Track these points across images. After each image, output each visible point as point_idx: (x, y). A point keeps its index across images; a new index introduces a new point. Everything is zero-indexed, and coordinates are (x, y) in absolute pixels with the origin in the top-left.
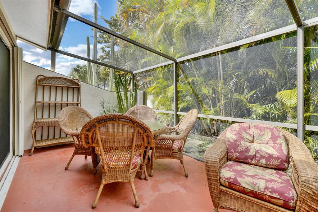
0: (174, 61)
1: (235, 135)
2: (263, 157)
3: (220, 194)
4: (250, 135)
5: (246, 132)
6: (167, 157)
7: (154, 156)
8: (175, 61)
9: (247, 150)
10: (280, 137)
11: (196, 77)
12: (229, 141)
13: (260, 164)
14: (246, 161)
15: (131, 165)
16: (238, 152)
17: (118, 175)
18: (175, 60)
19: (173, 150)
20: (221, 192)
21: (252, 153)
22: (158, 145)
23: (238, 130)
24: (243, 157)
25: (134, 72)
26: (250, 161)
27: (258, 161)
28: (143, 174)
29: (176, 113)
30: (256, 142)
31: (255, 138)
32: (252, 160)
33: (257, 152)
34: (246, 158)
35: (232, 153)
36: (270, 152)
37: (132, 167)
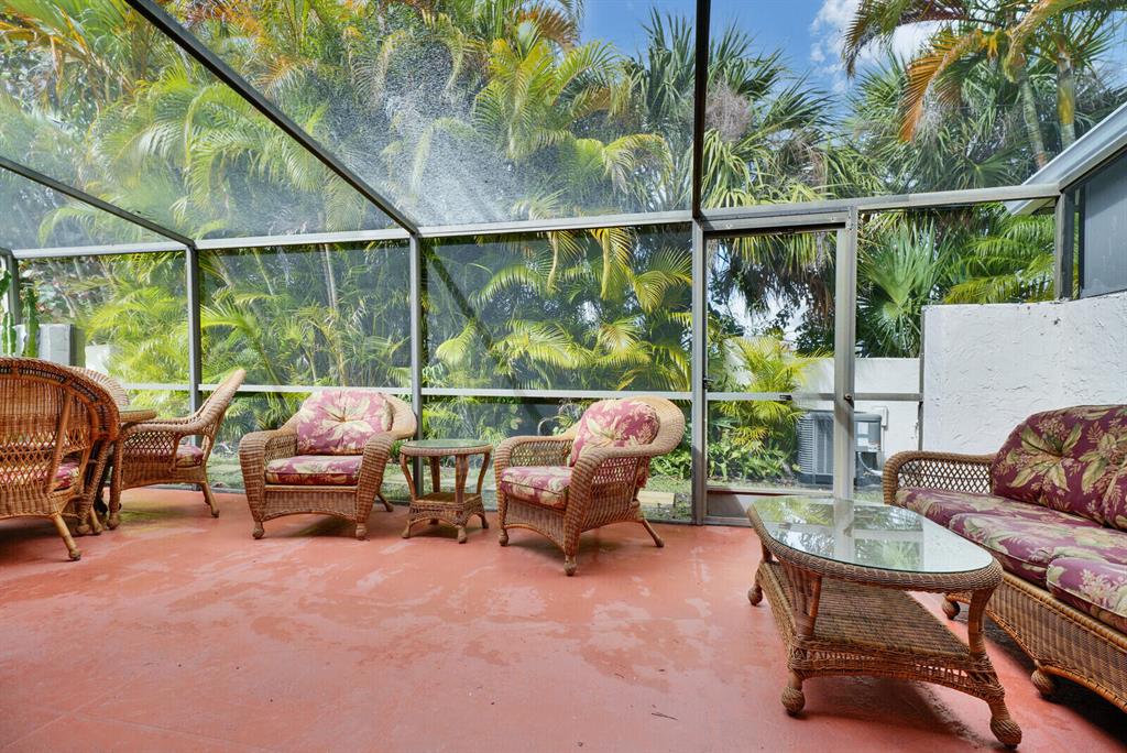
0: (189, 246)
1: (314, 410)
2: (352, 439)
3: (266, 497)
4: (339, 408)
5: (333, 404)
6: (161, 478)
7: (119, 477)
8: (191, 245)
9: (331, 431)
10: (381, 406)
11: (269, 294)
12: (302, 422)
13: (347, 451)
14: (326, 450)
15: (53, 479)
16: (315, 437)
17: (11, 503)
18: (190, 243)
19: (177, 460)
20: (267, 493)
21: (337, 436)
22: (133, 452)
23: (319, 401)
24: (322, 445)
25: (17, 253)
26: (333, 449)
27: (345, 446)
28: (84, 522)
29: (196, 386)
30: (349, 417)
31: (347, 412)
32: (336, 447)
33: (347, 433)
34: (327, 445)
35: (303, 440)
36: (363, 430)
37: (54, 484)
